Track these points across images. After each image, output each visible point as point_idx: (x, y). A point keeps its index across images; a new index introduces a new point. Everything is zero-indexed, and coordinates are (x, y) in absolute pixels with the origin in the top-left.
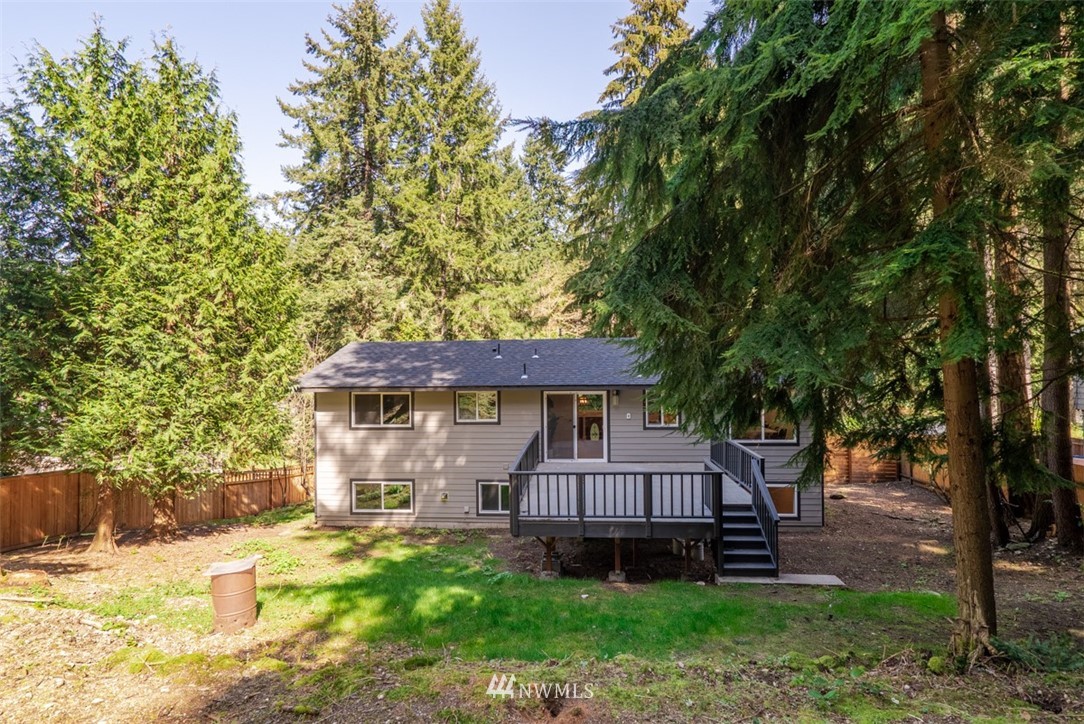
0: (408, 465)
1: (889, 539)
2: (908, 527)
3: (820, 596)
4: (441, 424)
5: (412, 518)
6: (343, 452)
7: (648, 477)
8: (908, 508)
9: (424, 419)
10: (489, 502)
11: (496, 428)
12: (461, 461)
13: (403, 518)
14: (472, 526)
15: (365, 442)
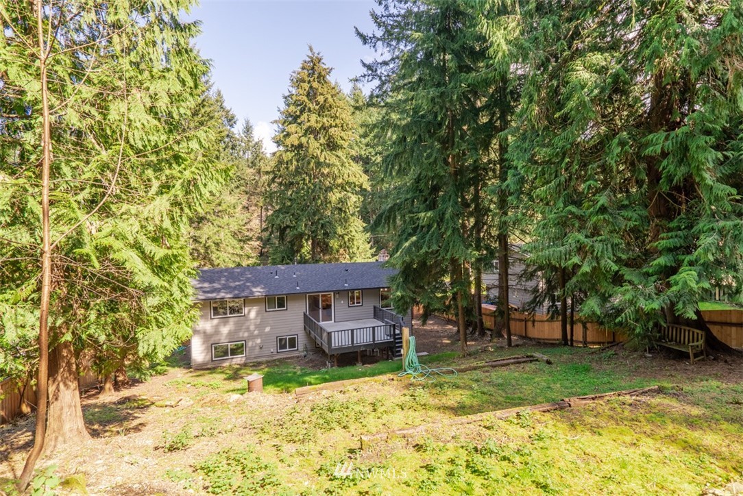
0: (241, 334)
1: (433, 339)
2: (437, 335)
3: (425, 358)
4: (258, 314)
5: (244, 359)
6: (205, 333)
7: (352, 331)
8: (436, 328)
9: (249, 312)
10: (283, 347)
11: (286, 312)
12: (268, 329)
13: (239, 359)
14: (275, 358)
15: (217, 326)
